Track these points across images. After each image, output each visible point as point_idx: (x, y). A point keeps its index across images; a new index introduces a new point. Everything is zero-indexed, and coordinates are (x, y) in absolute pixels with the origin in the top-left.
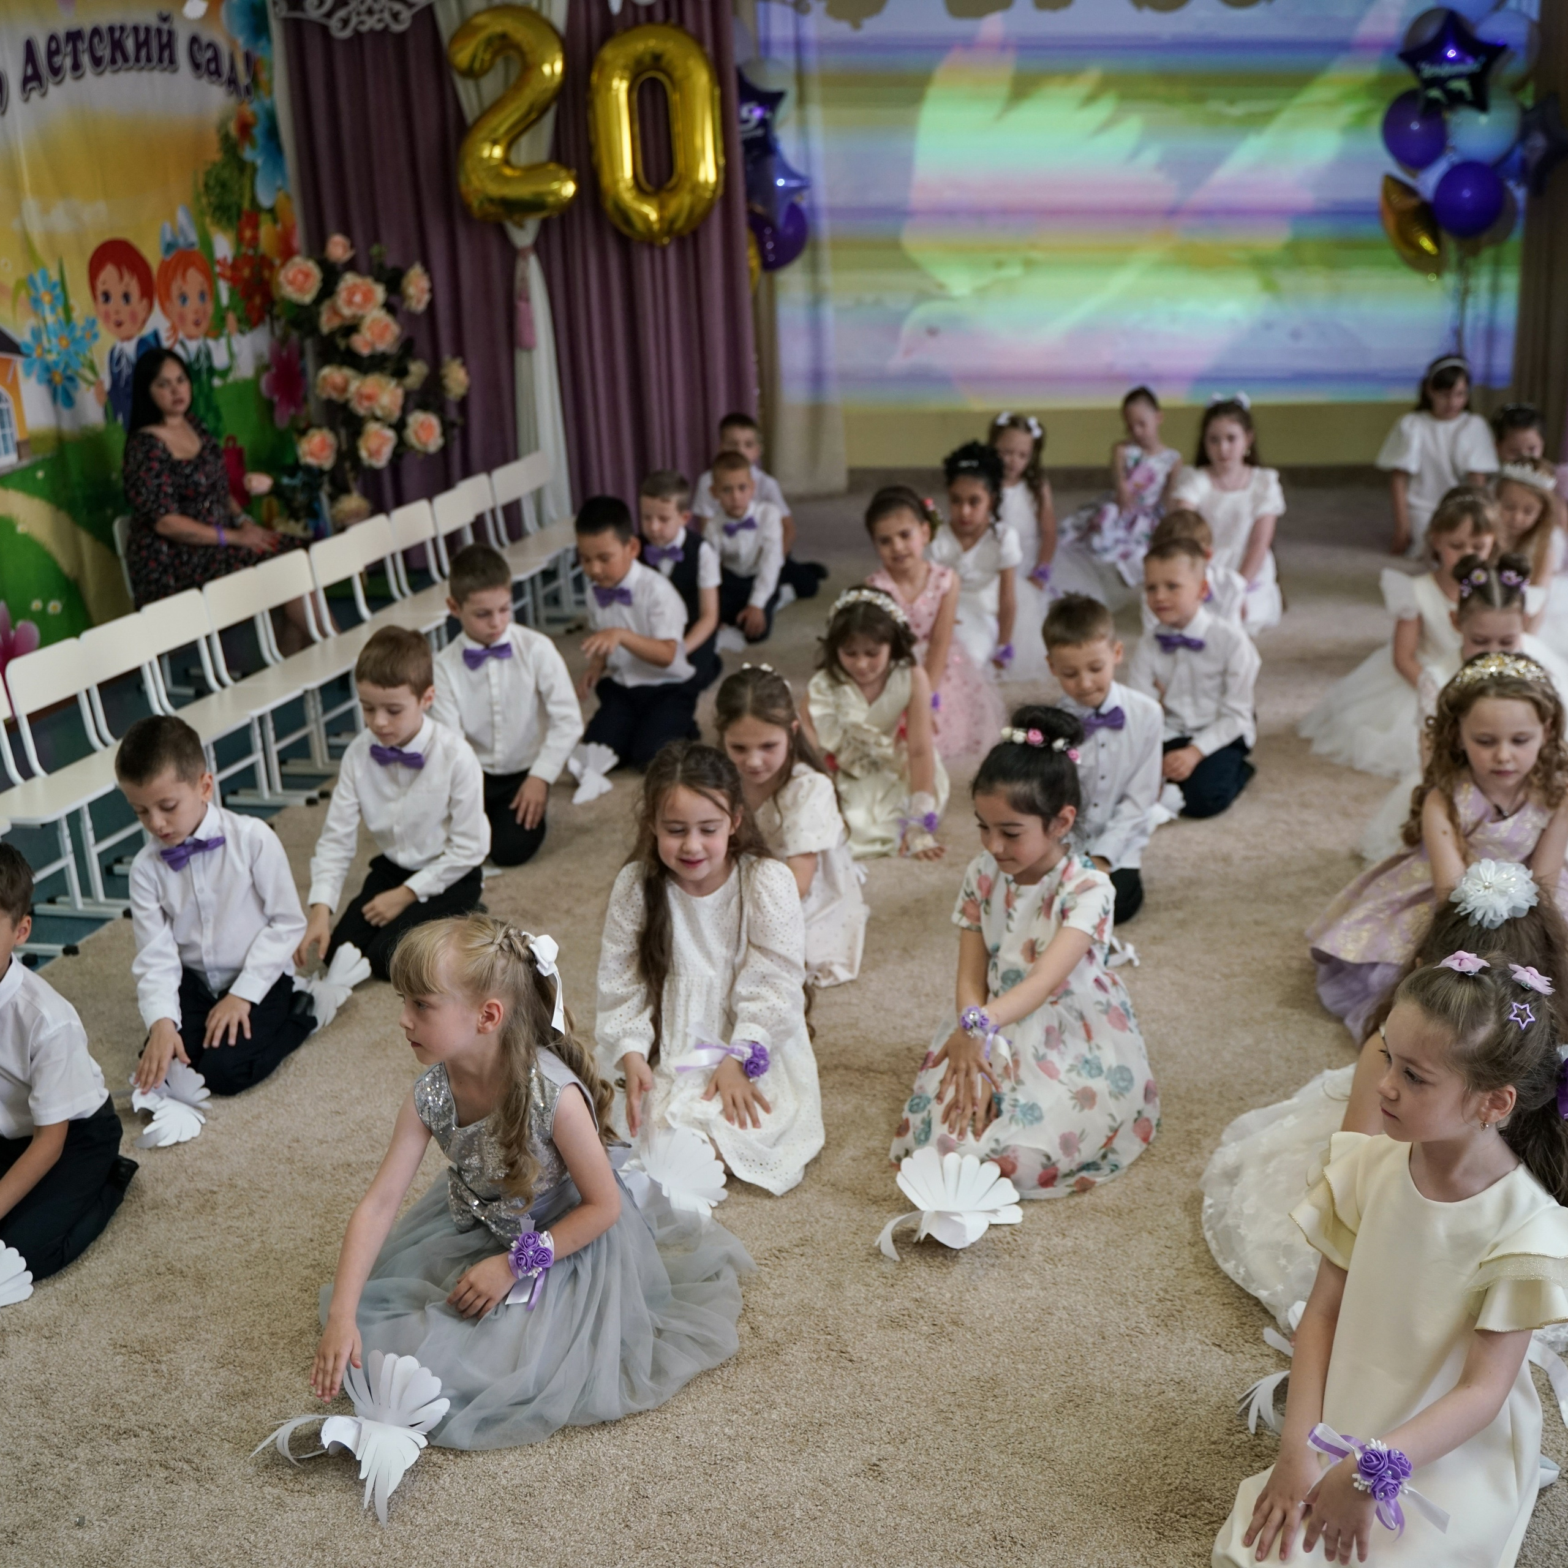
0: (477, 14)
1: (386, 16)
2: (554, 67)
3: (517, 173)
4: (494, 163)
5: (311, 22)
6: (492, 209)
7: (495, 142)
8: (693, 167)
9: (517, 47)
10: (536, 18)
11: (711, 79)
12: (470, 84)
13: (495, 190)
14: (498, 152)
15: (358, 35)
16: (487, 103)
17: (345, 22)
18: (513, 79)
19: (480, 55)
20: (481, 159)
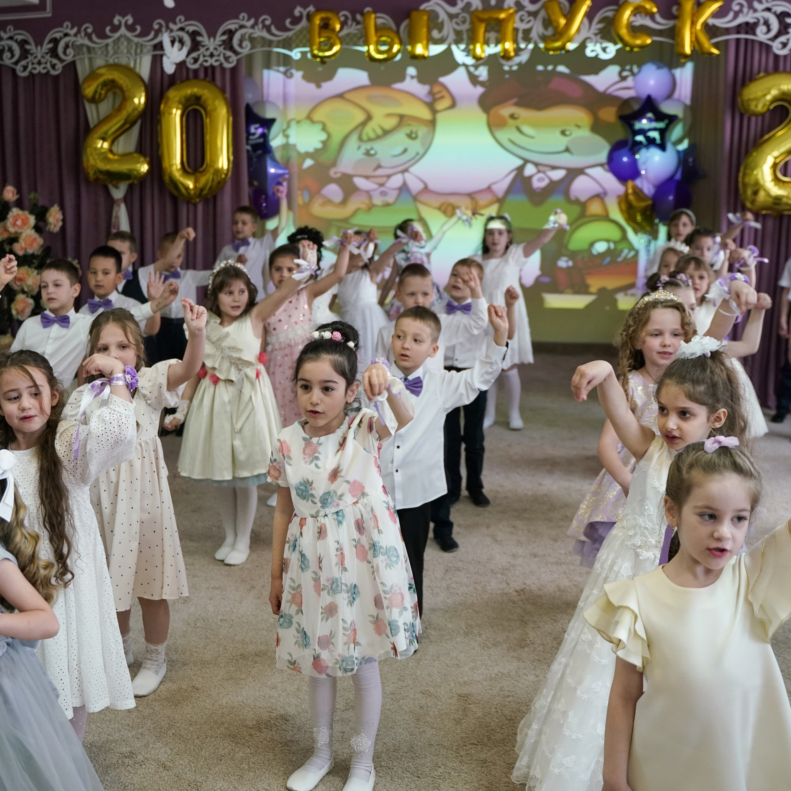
0: (99, 68)
1: (48, 66)
2: (140, 100)
3: (116, 157)
4: (103, 151)
5: (7, 67)
6: (101, 177)
7: (104, 139)
8: (215, 160)
9: (121, 88)
10: (131, 72)
11: (228, 112)
12: (93, 107)
13: (103, 166)
14: (106, 145)
15: (32, 75)
16: (102, 117)
17: (25, 68)
18: (117, 105)
19: (99, 90)
20: (96, 149)
